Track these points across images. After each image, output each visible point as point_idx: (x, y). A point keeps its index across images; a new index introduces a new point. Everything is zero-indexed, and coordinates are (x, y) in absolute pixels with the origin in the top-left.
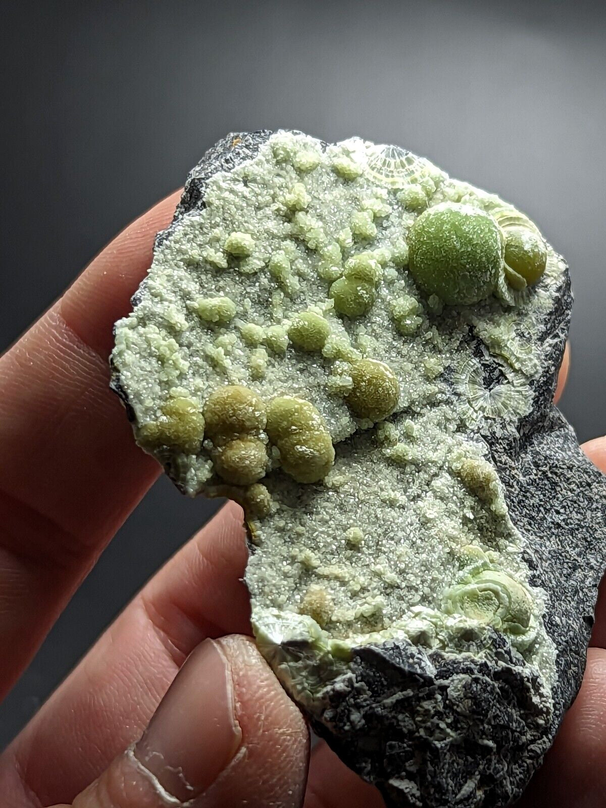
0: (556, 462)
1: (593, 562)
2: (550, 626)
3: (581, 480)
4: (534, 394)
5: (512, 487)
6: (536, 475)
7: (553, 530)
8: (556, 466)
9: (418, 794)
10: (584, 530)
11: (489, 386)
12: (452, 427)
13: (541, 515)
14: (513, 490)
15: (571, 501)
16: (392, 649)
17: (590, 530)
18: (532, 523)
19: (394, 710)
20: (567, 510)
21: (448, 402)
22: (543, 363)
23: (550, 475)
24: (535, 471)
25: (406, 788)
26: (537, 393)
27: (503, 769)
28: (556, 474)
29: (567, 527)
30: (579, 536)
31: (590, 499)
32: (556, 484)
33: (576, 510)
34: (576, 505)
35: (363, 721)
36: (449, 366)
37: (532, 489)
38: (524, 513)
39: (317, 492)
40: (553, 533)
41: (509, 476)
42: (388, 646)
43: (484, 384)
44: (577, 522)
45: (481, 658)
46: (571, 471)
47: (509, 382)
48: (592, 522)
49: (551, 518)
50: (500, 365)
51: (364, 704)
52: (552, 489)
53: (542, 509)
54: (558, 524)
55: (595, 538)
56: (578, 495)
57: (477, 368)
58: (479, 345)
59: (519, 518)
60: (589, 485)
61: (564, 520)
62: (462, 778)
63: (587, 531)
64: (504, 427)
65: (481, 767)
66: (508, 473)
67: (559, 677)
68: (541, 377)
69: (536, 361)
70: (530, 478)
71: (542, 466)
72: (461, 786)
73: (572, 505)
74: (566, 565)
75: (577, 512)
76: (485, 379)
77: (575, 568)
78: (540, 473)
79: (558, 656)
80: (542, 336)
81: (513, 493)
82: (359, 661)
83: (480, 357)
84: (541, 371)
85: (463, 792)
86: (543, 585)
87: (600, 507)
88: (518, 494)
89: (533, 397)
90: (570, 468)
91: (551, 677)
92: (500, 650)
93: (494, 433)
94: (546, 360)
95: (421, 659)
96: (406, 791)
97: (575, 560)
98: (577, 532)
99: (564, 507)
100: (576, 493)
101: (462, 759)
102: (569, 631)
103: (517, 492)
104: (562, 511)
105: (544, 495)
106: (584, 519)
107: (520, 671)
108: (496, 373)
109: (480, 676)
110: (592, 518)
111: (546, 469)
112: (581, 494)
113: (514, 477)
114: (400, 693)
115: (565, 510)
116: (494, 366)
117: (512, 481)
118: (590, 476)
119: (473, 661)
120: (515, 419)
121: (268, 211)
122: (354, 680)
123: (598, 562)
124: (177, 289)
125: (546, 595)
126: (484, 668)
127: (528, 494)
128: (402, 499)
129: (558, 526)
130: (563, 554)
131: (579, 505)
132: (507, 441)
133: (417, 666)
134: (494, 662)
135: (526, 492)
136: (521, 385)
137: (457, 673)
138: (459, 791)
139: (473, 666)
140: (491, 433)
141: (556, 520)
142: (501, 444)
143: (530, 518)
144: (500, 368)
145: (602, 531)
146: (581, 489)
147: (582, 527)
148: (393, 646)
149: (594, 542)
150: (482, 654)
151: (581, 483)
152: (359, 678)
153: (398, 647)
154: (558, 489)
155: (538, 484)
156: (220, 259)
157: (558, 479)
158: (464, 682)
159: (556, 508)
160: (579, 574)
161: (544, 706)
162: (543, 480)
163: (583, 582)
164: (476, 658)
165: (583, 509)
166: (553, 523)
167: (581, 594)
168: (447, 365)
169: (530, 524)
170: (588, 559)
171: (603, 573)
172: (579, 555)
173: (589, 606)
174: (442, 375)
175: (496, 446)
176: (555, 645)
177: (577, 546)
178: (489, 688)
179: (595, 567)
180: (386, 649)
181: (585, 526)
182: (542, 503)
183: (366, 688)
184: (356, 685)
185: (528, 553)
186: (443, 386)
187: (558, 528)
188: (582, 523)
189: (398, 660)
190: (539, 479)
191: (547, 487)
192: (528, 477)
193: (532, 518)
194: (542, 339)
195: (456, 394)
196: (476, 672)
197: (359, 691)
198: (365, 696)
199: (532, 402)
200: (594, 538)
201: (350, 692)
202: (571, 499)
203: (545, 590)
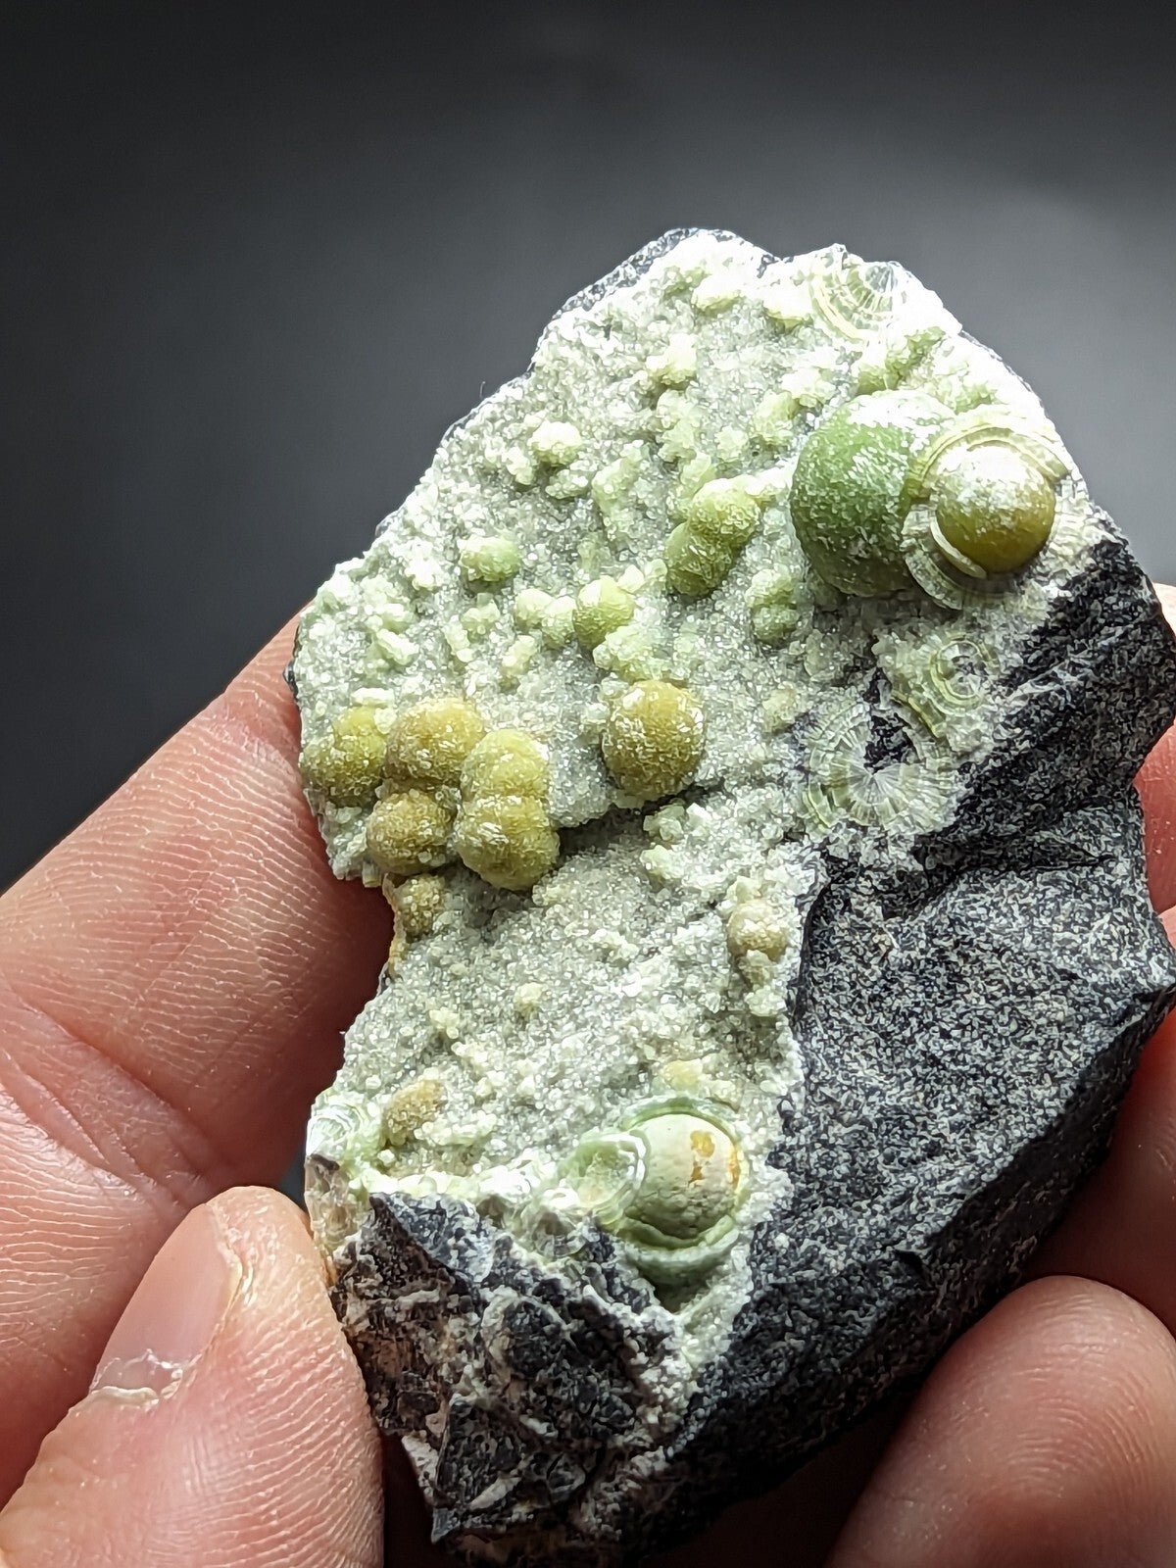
0: (973, 935)
1: (981, 1148)
2: (761, 1247)
3: (1018, 980)
4: (965, 790)
5: (867, 966)
6: (923, 952)
7: (919, 1069)
8: (970, 943)
9: (433, 1475)
10: (989, 1081)
11: (876, 761)
12: (772, 831)
13: (907, 1033)
14: (867, 973)
15: (982, 1018)
16: (432, 1212)
17: (1000, 1084)
18: (883, 1044)
19: (413, 1318)
20: (967, 1034)
21: (781, 782)
22: (998, 732)
23: (954, 958)
24: (922, 944)
25: (420, 1459)
26: (972, 791)
27: (572, 1482)
28: (966, 957)
29: (952, 1067)
30: (973, 1091)
31: (1024, 1023)
32: (960, 978)
33: (985, 1037)
34: (989, 1028)
35: (366, 1323)
36: (807, 714)
37: (907, 979)
38: (875, 1022)
39: (517, 908)
40: (915, 1073)
41: (867, 943)
42: (422, 1206)
43: (866, 757)
44: (978, 1061)
45: (552, 1270)
46: (999, 958)
47: (918, 761)
48: (1011, 1068)
49: (926, 1044)
50: (906, 724)
51: (368, 1293)
52: (948, 987)
53: (914, 1021)
54: (933, 1057)
55: (1006, 1102)
56: (1001, 1009)
57: (861, 724)
58: (878, 678)
59: (859, 1030)
60: (1031, 992)
61: (952, 1052)
62: (489, 1472)
63: (995, 1084)
64: (881, 846)
65: (523, 1465)
66: (865, 938)
67: (732, 1347)
68: (988, 758)
69: (981, 726)
70: (909, 957)
71: (941, 937)
72: (484, 1486)
73: (981, 1026)
74: (914, 1142)
75: (985, 1044)
76: (870, 747)
77: (933, 1151)
78: (933, 950)
79: (745, 1308)
80: (1013, 676)
81: (867, 979)
82: (373, 1217)
83: (875, 701)
84: (990, 748)
85: (483, 1497)
86: (791, 1168)
87: (1041, 1042)
88: (875, 983)
89: (961, 795)
90: (998, 952)
91: (712, 1342)
92: (594, 1265)
93: (859, 855)
94: (1006, 726)
95: (469, 1244)
96: (419, 1464)
97: (940, 1135)
98: (970, 1082)
99: (963, 1027)
100: (998, 1003)
101: (497, 1439)
102: (807, 1265)
103: (873, 979)
104: (955, 1033)
105: (928, 995)
106: (997, 1059)
107: (619, 1314)
108: (896, 739)
109: (536, 1302)
110: (1015, 1060)
111: (946, 944)
112: (1007, 1009)
113: (877, 947)
114: (422, 1292)
115: (963, 1035)
116: (895, 724)
117: (869, 955)
118: (1037, 976)
119: (534, 1272)
120: (910, 834)
121: (625, 385)
122: (358, 1249)
123: (992, 1150)
124: (448, 516)
125: (787, 1189)
126: (549, 1290)
127: (895, 987)
128: (627, 949)
129: (935, 1061)
130: (919, 1119)
131: (995, 1030)
132: (882, 876)
133: (454, 1253)
134: (578, 1284)
135: (892, 982)
136: (941, 770)
137: (507, 1285)
138: (480, 1492)
139: (529, 1280)
140: (850, 855)
141: (934, 1049)
142: (869, 878)
143: (882, 1035)
144: (905, 729)
145: (1028, 1092)
146: (1012, 998)
147: (987, 1075)
148: (434, 1207)
149: (1002, 1110)
150: (560, 1263)
151: (1015, 985)
152: (368, 1248)
153: (442, 1212)
154: (961, 988)
155: (922, 972)
156: (521, 467)
157: (967, 968)
158: (506, 1305)
159: (944, 1026)
160: (932, 1167)
161: (662, 1393)
162: (935, 964)
163: (933, 1182)
164: (543, 1268)
165: (1000, 1037)
166: (924, 1053)
167: (913, 1205)
168: (803, 711)
169: (878, 1046)
170: (974, 1141)
171: (993, 1176)
172: (953, 1129)
173: (921, 1233)
174: (790, 728)
175: (857, 882)
176: (751, 1286)
177: (961, 1108)
178: (547, 1328)
179: (980, 1159)
180: (417, 1210)
181: (994, 1074)
182: (918, 1010)
183: (374, 1267)
184: (360, 1258)
185: (791, 1101)
186: (783, 749)
187: (932, 1066)
188: (989, 1068)
189: (426, 1233)
190: (928, 961)
191: (939, 981)
192: (906, 953)
193: (886, 1035)
194: (1012, 681)
195: (800, 768)
196: (530, 1291)
197: (363, 1270)
198: (370, 1281)
199: (955, 805)
200: (1003, 1102)
201: (349, 1267)
202: (980, 1013)
203: (792, 1178)
